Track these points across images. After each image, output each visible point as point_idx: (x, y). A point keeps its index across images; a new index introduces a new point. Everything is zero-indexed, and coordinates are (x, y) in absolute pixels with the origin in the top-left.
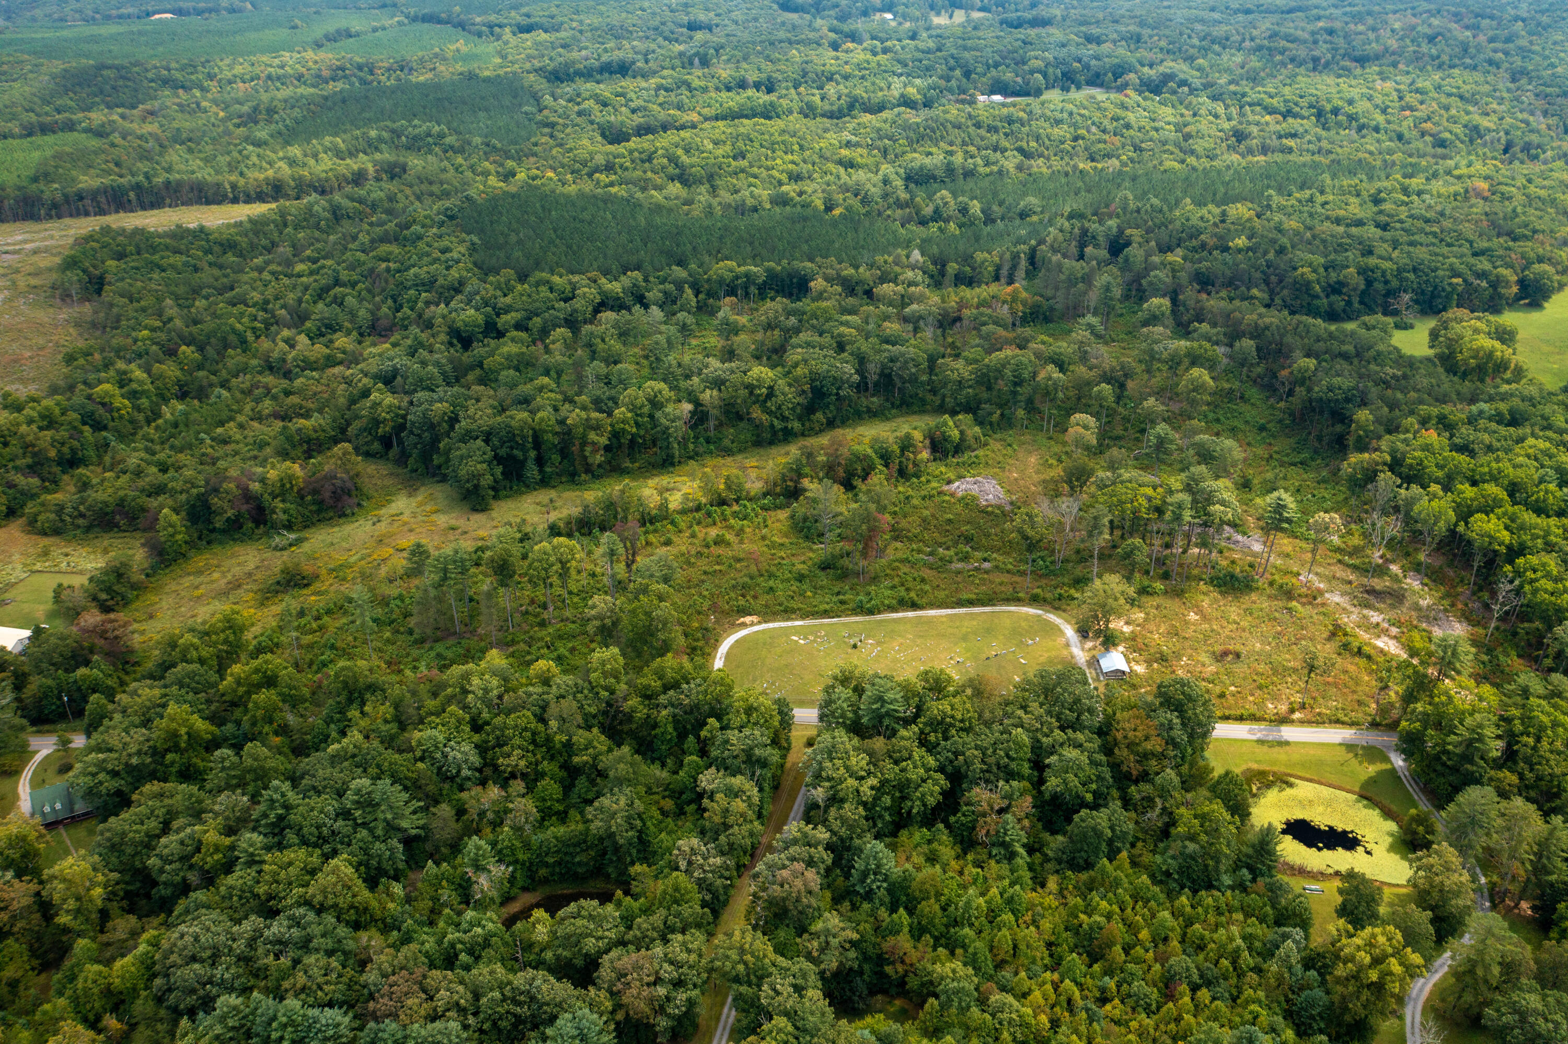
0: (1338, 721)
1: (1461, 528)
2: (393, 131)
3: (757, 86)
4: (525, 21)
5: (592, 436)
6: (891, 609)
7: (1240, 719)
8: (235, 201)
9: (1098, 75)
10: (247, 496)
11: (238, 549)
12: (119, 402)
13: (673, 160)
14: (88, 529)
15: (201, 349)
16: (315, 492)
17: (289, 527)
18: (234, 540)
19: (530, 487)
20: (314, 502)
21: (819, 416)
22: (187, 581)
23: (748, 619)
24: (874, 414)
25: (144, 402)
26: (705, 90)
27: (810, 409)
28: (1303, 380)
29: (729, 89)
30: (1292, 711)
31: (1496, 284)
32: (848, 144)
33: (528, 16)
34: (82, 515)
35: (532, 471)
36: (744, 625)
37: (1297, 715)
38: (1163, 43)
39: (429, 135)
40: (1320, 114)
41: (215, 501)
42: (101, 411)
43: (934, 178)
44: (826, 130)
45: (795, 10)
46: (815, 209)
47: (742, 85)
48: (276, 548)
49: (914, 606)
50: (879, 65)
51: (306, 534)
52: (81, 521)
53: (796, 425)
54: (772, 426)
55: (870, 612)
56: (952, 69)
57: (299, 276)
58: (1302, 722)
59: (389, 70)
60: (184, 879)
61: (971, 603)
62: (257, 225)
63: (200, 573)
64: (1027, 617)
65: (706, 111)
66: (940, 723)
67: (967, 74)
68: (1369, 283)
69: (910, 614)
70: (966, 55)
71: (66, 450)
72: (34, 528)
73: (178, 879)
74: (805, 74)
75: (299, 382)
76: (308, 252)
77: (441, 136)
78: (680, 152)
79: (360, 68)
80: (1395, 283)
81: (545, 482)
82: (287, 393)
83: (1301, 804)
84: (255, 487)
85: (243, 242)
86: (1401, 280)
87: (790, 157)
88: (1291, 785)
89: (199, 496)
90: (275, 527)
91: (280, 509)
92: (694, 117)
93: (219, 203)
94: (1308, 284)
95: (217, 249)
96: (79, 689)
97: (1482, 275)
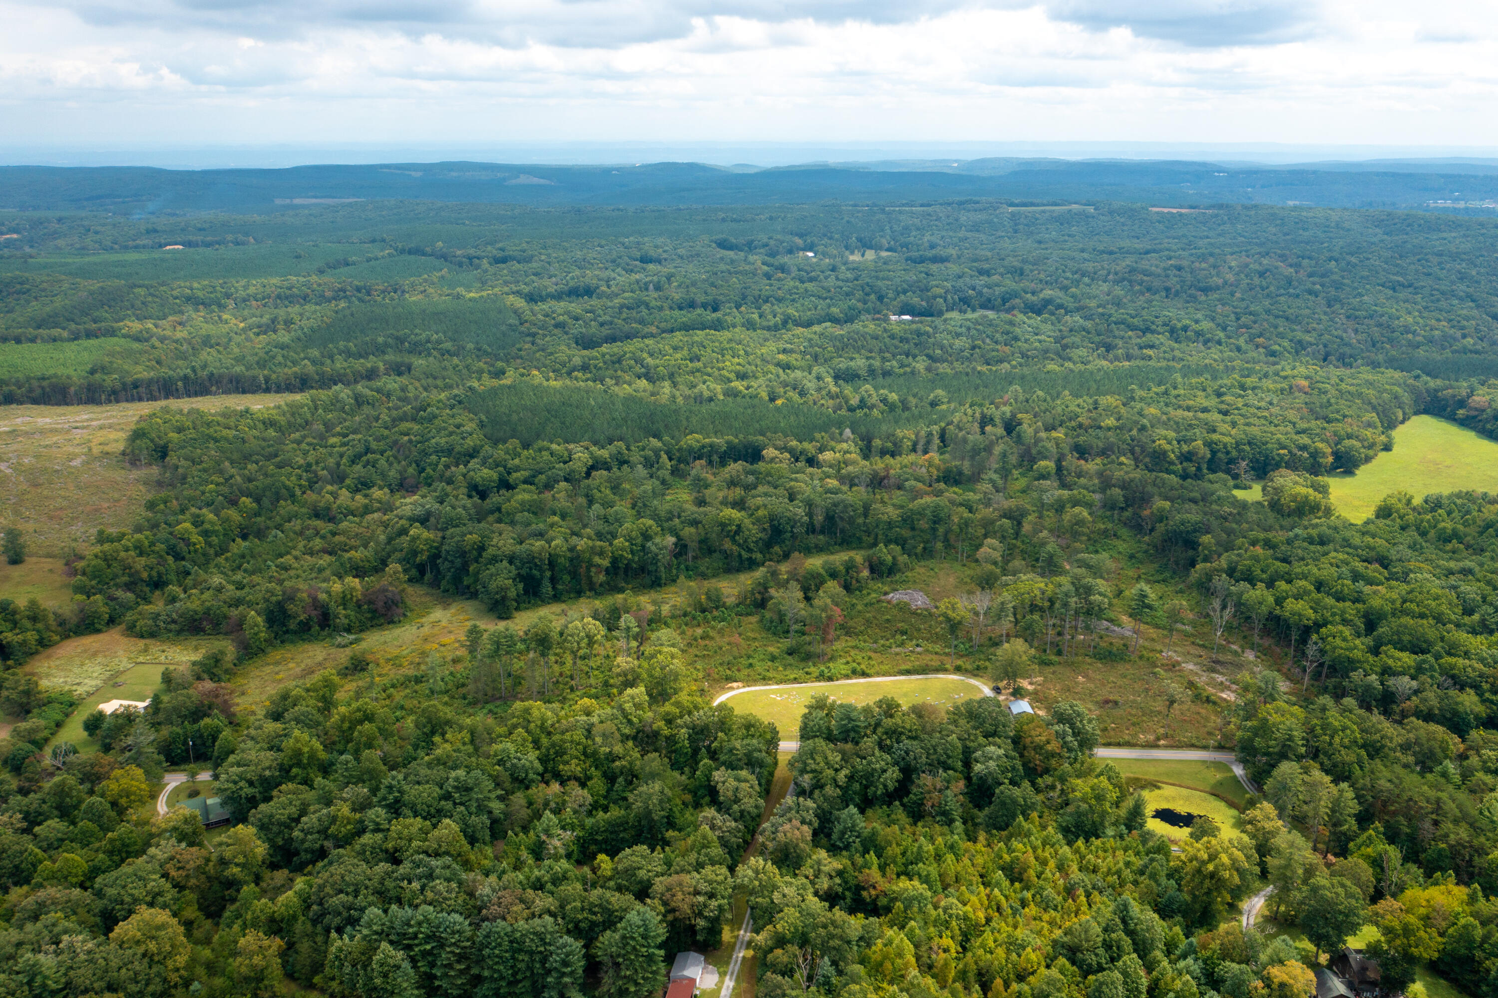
0: (1193, 746)
1: (1278, 609)
2: (397, 338)
3: (704, 306)
4: (500, 254)
5: (597, 560)
6: (847, 677)
7: (1119, 745)
8: (267, 390)
9: (989, 300)
10: (315, 603)
11: (306, 646)
12: (195, 538)
13: (639, 361)
14: (179, 632)
15: (258, 500)
16: (370, 602)
17: (349, 630)
18: (304, 640)
19: (545, 602)
20: (370, 611)
21: (777, 549)
22: (268, 669)
23: (735, 685)
24: (820, 549)
25: (214, 540)
26: (661, 309)
27: (768, 545)
28: (1162, 517)
29: (681, 308)
30: (1158, 739)
31: (1315, 454)
32: (784, 351)
33: (502, 250)
34: (174, 622)
35: (547, 588)
36: (732, 688)
37: (1162, 742)
38: (1042, 276)
39: (428, 341)
40: (1172, 331)
41: (291, 608)
42: (182, 544)
43: (859, 377)
44: (766, 340)
45: (731, 248)
46: (761, 398)
47: (692, 305)
48: (340, 646)
49: (864, 674)
50: (806, 290)
51: (363, 635)
52: (173, 626)
53: (758, 556)
54: (740, 556)
55: (830, 679)
56: (867, 294)
57: (333, 446)
58: (1166, 747)
59: (383, 292)
60: (322, 846)
61: (908, 672)
62: (294, 409)
63: (277, 663)
64: (953, 681)
65: (663, 325)
66: (894, 732)
67: (881, 298)
68: (1214, 453)
69: (862, 680)
70: (879, 283)
71: (154, 573)
72: (133, 631)
73: (318, 846)
74: (744, 297)
75: (344, 525)
76: (338, 429)
77: (439, 342)
78: (645, 355)
79: (358, 290)
80: (1234, 453)
81: (557, 598)
82: (334, 534)
83: (1167, 799)
84: (323, 596)
85: (282, 420)
86: (1239, 451)
87: (736, 360)
88: (1159, 788)
89: (279, 603)
90: (337, 630)
91: (342, 615)
92: (653, 329)
93: (253, 392)
94: (1165, 453)
95: (261, 426)
96: (201, 736)
97: (1304, 448)
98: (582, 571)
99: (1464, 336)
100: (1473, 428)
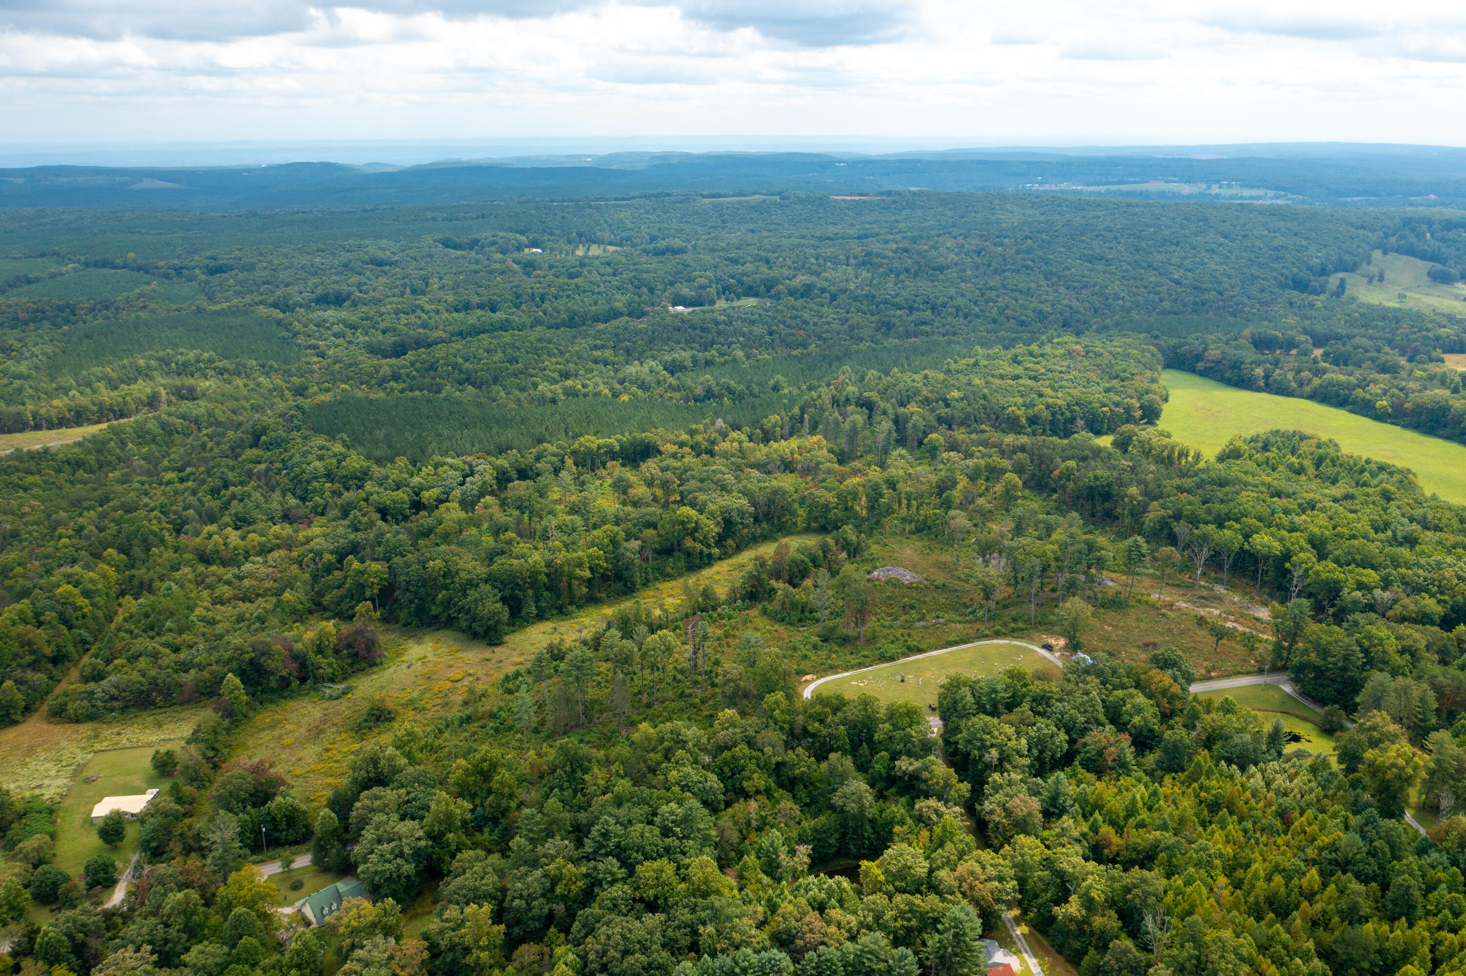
0: (1239, 673)
1: (1246, 547)
2: (160, 359)
3: (481, 306)
4: (213, 264)
5: (577, 572)
6: (905, 655)
8: (37, 427)
9: (751, 288)
10: (292, 655)
11: (292, 704)
12: (82, 601)
13: (455, 366)
14: (123, 710)
15: (122, 550)
16: (349, 646)
17: (335, 680)
18: (285, 698)
19: (527, 622)
20: (349, 656)
21: (730, 542)
23: (808, 677)
24: (763, 538)
25: (101, 600)
26: (438, 312)
27: (721, 540)
28: (1068, 475)
29: (457, 311)
30: (1209, 672)
31: (1128, 410)
32: (596, 348)
33: (214, 258)
34: (113, 698)
35: (531, 608)
36: (807, 682)
37: (1214, 674)
38: (789, 263)
39: (198, 361)
40: (933, 308)
41: (270, 664)
42: (69, 610)
43: (685, 367)
44: (575, 337)
45: (456, 247)
46: (606, 396)
47: (467, 307)
48: (331, 698)
49: (920, 651)
50: (577, 286)
51: (351, 682)
52: (116, 704)
53: (716, 551)
54: (701, 552)
55: (892, 659)
56: (638, 287)
57: (168, 483)
58: (1219, 677)
59: (92, 310)
61: (956, 643)
62: (98, 445)
64: (1002, 646)
65: (450, 328)
67: (651, 290)
68: (1054, 414)
69: (920, 656)
70: (644, 275)
72: (59, 715)
74: (518, 296)
75: (247, 567)
76: (165, 463)
77: (211, 361)
78: (460, 360)
79: (61, 309)
80: (1068, 414)
81: (541, 617)
82: (240, 578)
84: (298, 646)
85: (92, 459)
86: (1072, 411)
87: (554, 360)
89: (251, 661)
90: (319, 680)
91: (326, 664)
92: (440, 334)
93: (21, 431)
94: (1018, 417)
95: (66, 467)
97: (1117, 405)
98: (564, 584)
99: (1161, 300)
100: (1213, 378)
